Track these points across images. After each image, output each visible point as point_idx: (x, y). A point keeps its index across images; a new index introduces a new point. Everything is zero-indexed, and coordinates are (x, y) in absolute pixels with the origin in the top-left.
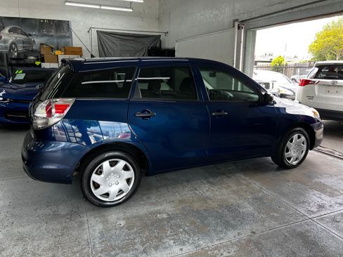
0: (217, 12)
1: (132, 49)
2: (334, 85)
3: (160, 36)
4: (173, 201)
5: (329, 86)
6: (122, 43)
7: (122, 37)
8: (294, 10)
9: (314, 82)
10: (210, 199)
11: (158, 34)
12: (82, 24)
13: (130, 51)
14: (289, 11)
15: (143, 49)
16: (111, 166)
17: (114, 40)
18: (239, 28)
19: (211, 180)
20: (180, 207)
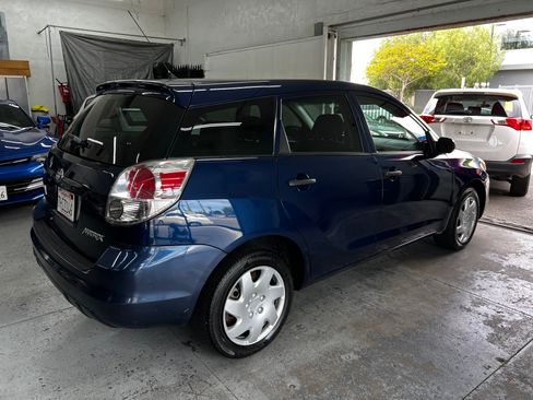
0: (282, 10)
1: (126, 66)
2: (467, 124)
3: (172, 45)
4: (345, 328)
5: (460, 124)
6: (109, 55)
7: (106, 45)
8: (422, 12)
9: (439, 119)
10: (396, 314)
11: (170, 42)
12: (25, 19)
13: (123, 69)
14: (414, 13)
15: (144, 66)
16: (255, 280)
17: (93, 49)
18: (329, 36)
19: (369, 281)
20: (364, 336)
